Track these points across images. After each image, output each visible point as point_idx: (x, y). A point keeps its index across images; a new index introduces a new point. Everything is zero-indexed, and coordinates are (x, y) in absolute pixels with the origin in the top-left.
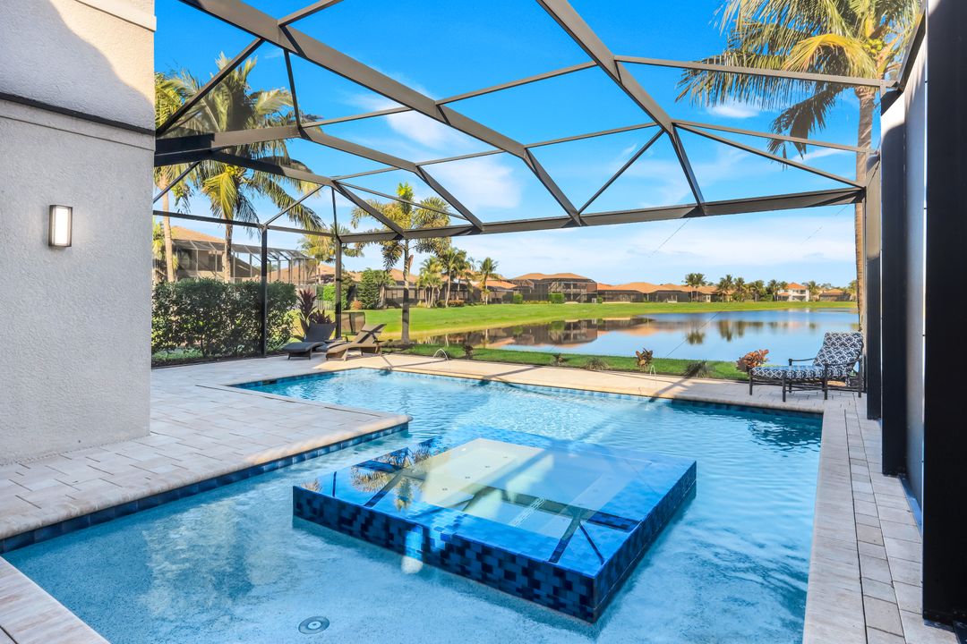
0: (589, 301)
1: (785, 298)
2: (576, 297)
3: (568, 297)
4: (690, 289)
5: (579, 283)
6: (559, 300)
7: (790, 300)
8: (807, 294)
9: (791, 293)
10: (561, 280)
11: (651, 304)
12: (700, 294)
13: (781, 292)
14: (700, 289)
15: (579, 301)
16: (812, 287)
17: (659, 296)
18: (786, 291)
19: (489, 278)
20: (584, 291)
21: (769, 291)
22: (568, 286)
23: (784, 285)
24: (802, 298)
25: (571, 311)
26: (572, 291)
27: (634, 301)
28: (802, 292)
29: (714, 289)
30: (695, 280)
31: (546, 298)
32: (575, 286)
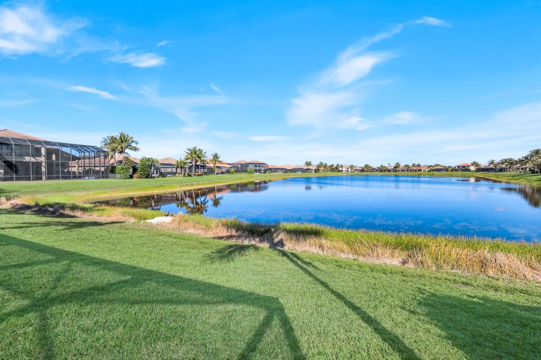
0: (265, 172)
1: (342, 171)
2: (259, 171)
3: (256, 171)
4: (306, 168)
5: (261, 165)
6: (251, 172)
7: (344, 171)
8: (350, 169)
9: (344, 169)
10: (253, 164)
11: (291, 174)
12: (310, 170)
13: (340, 169)
14: (311, 167)
15: (261, 173)
16: (352, 167)
17: (294, 170)
18: (342, 168)
19: (217, 162)
20: (263, 169)
21: (336, 168)
22: (256, 166)
23: (342, 166)
24: (348, 171)
25: (257, 177)
26: (258, 168)
27: (284, 172)
28: (348, 168)
29: (315, 167)
30: (308, 164)
31: (246, 171)
32: (259, 166)
